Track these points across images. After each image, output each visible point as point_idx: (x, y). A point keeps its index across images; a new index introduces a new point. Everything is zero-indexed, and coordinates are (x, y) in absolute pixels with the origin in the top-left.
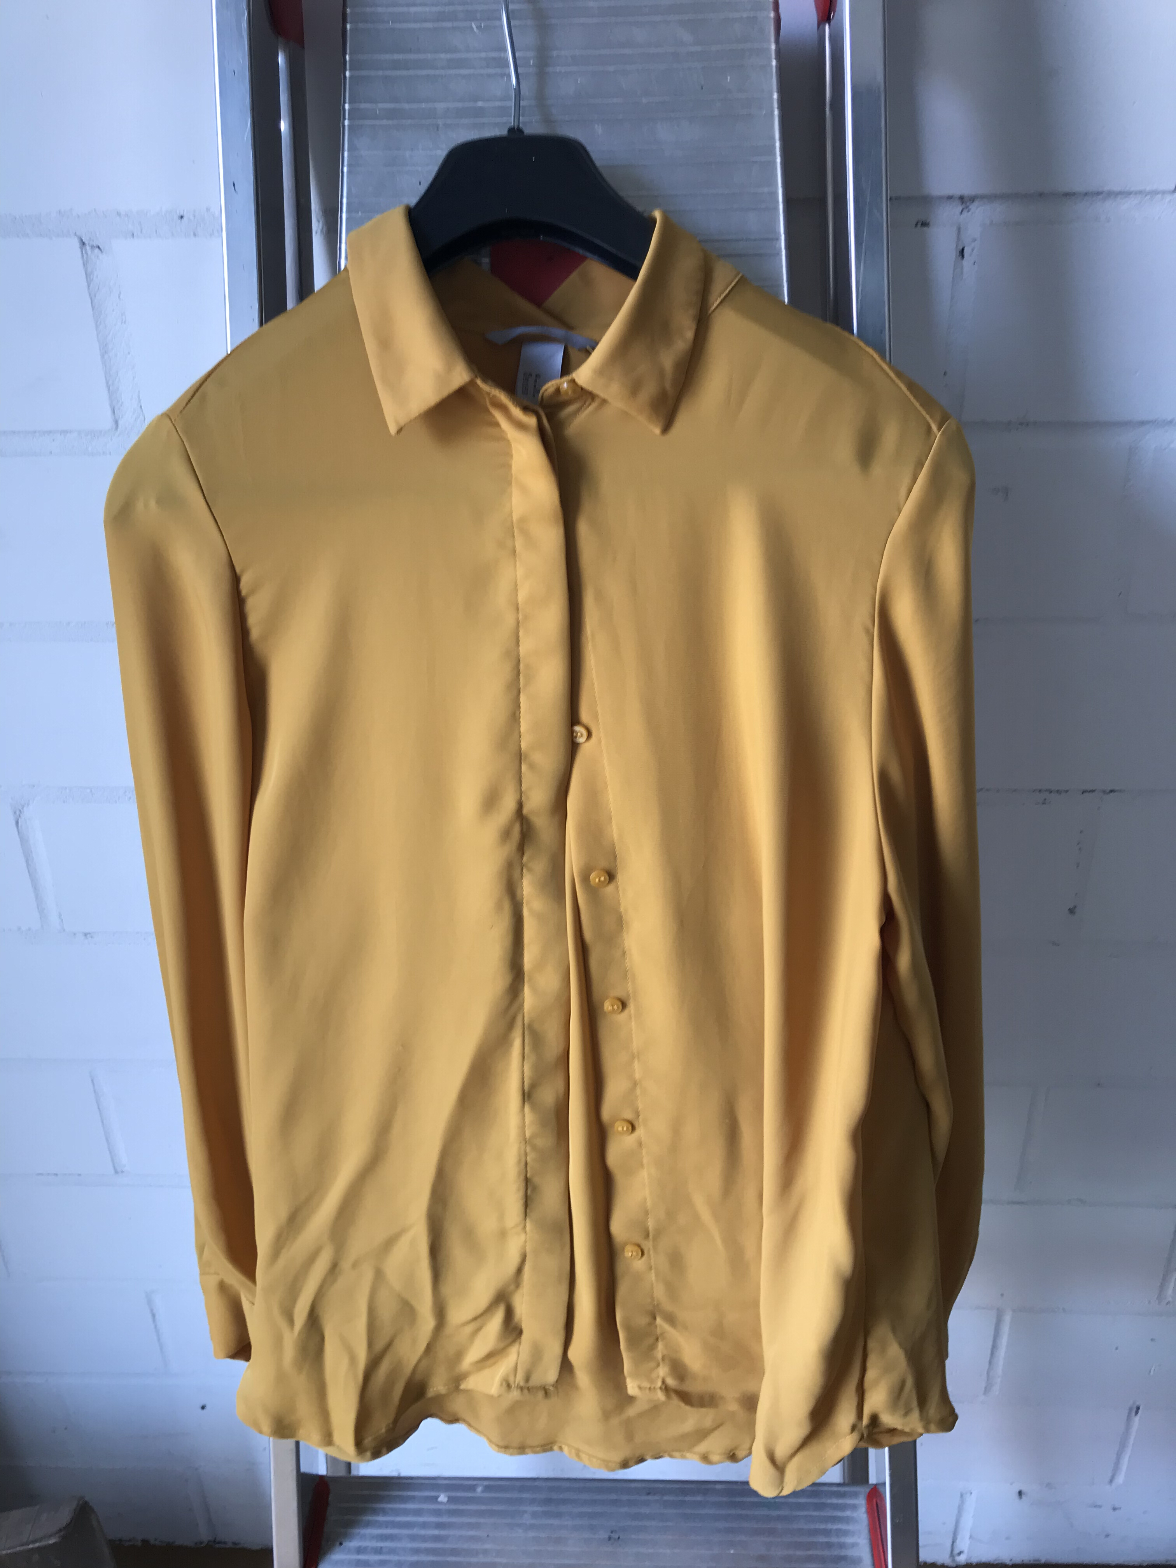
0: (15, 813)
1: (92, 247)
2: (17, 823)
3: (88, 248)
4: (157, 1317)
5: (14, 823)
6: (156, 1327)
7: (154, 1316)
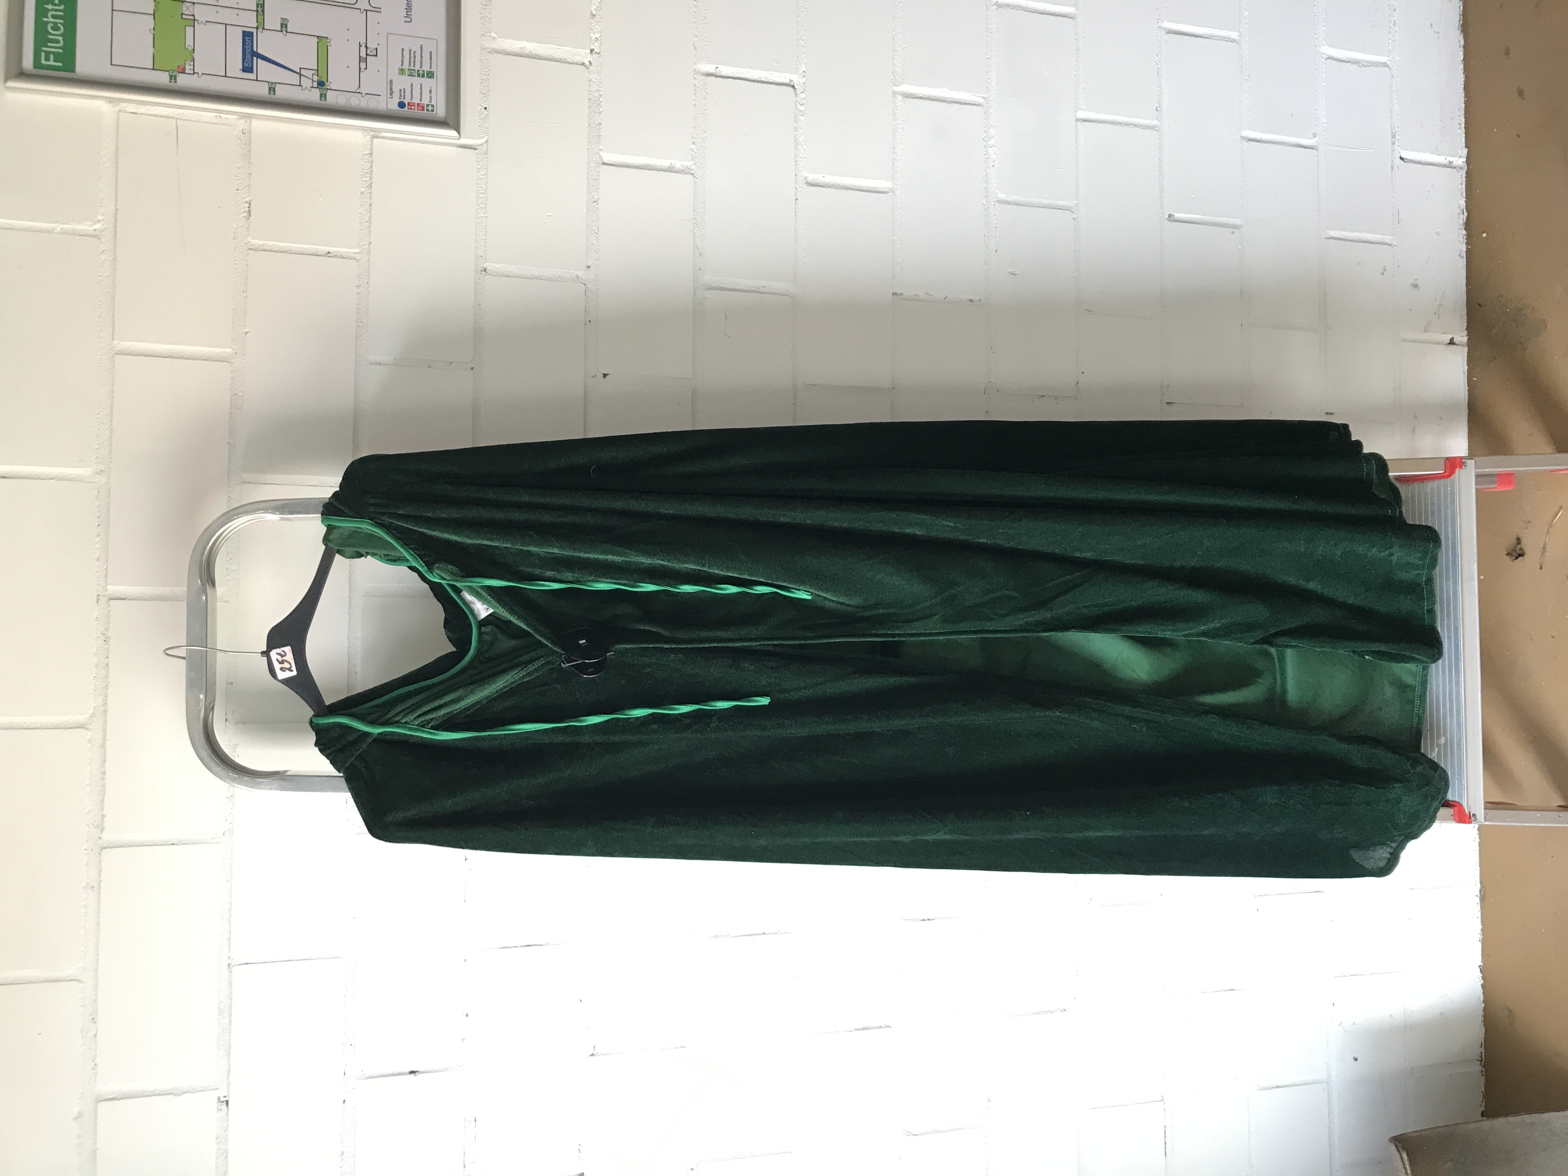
0: (908, 1135)
1: (594, 1050)
2: (915, 1135)
3: (594, 1052)
4: (1279, 1085)
5: (915, 1137)
6: (1287, 1086)
7: (1278, 1087)
